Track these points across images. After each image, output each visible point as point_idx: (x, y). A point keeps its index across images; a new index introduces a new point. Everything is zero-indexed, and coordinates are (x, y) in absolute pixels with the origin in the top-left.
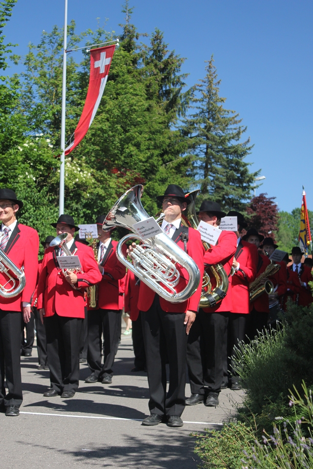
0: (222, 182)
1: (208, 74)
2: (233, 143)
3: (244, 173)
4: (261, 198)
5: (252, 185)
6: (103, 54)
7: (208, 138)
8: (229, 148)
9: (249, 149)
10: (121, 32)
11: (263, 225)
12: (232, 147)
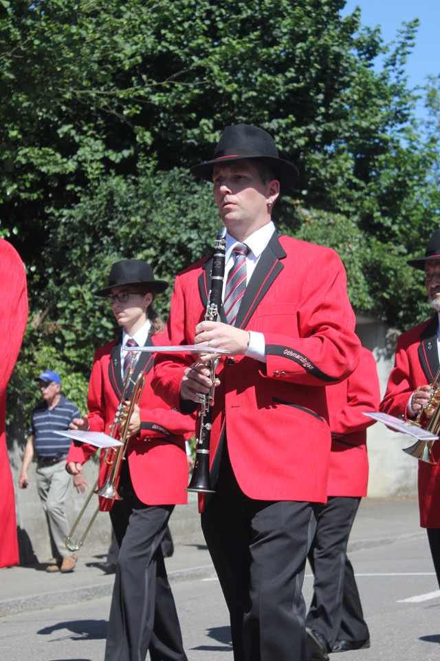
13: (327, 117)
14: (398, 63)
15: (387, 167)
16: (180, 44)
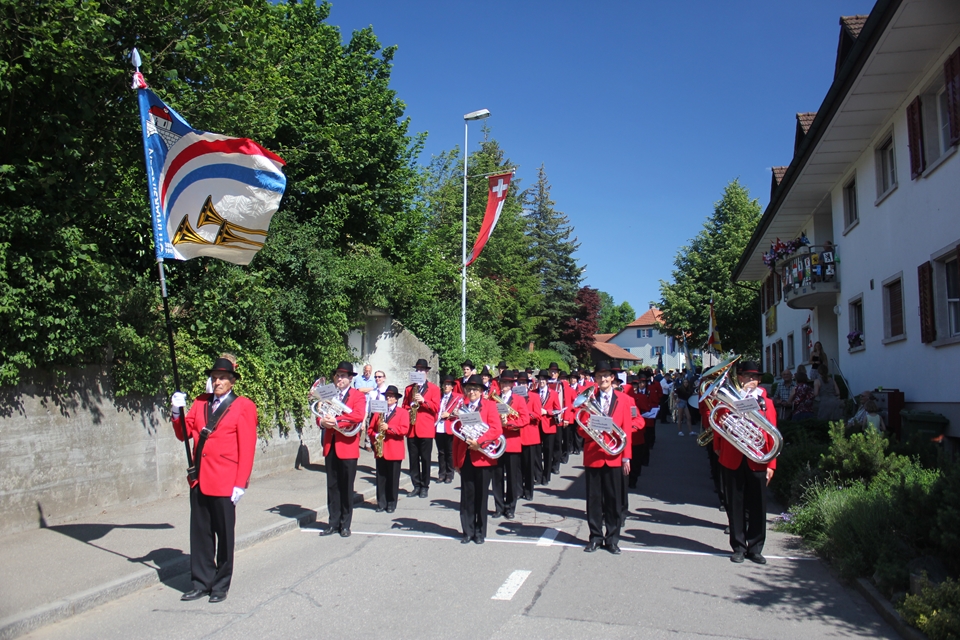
0: (553, 276)
1: (539, 179)
2: (563, 241)
3: (572, 268)
4: (586, 288)
5: (579, 279)
6: (501, 181)
7: (539, 237)
9: (577, 247)
10: (481, 149)
11: (589, 314)
12: (561, 245)
13: (383, 186)
14: (412, 157)
15: (401, 220)
16: (298, 124)
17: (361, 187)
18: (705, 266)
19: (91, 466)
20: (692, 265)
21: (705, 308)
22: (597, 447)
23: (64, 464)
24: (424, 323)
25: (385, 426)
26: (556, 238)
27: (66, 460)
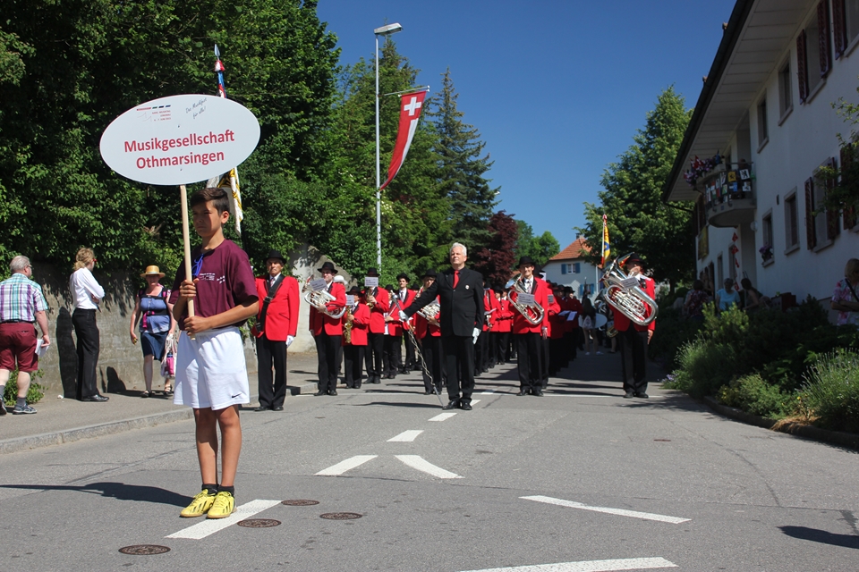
0: (463, 200)
1: (444, 87)
2: (473, 159)
3: (484, 190)
4: (500, 214)
5: (492, 202)
6: (414, 99)
7: (445, 154)
8: (469, 164)
9: (489, 165)
11: (504, 243)
12: (471, 163)
17: (298, 115)
18: (636, 185)
19: (125, 351)
20: (621, 184)
21: (634, 232)
22: (524, 318)
23: (110, 347)
24: (341, 248)
25: (352, 317)
26: (465, 155)
27: (111, 344)
